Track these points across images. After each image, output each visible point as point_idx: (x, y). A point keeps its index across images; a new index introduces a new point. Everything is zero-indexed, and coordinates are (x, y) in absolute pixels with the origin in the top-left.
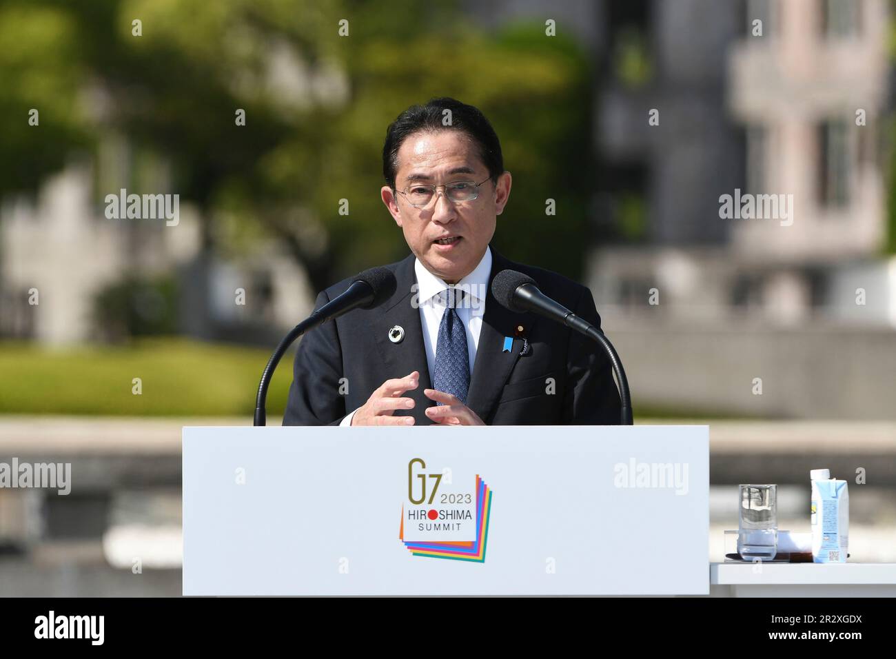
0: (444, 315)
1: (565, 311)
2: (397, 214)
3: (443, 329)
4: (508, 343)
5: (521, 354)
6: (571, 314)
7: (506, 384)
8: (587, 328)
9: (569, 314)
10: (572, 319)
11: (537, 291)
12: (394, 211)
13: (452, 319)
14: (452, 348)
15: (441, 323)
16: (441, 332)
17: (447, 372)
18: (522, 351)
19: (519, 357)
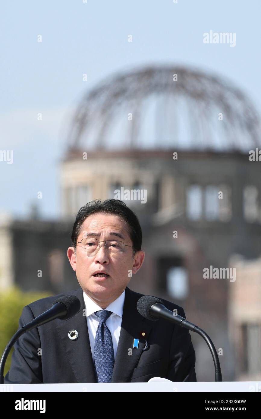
0: (99, 326)
1: (180, 318)
2: (75, 264)
3: (98, 335)
4: (136, 343)
5: (144, 349)
6: (184, 319)
7: (135, 368)
8: (194, 327)
9: (183, 320)
10: (185, 323)
11: (164, 307)
12: (73, 263)
13: (103, 328)
14: (104, 347)
15: (97, 331)
16: (98, 336)
17: (101, 361)
18: (144, 348)
19: (143, 351)
